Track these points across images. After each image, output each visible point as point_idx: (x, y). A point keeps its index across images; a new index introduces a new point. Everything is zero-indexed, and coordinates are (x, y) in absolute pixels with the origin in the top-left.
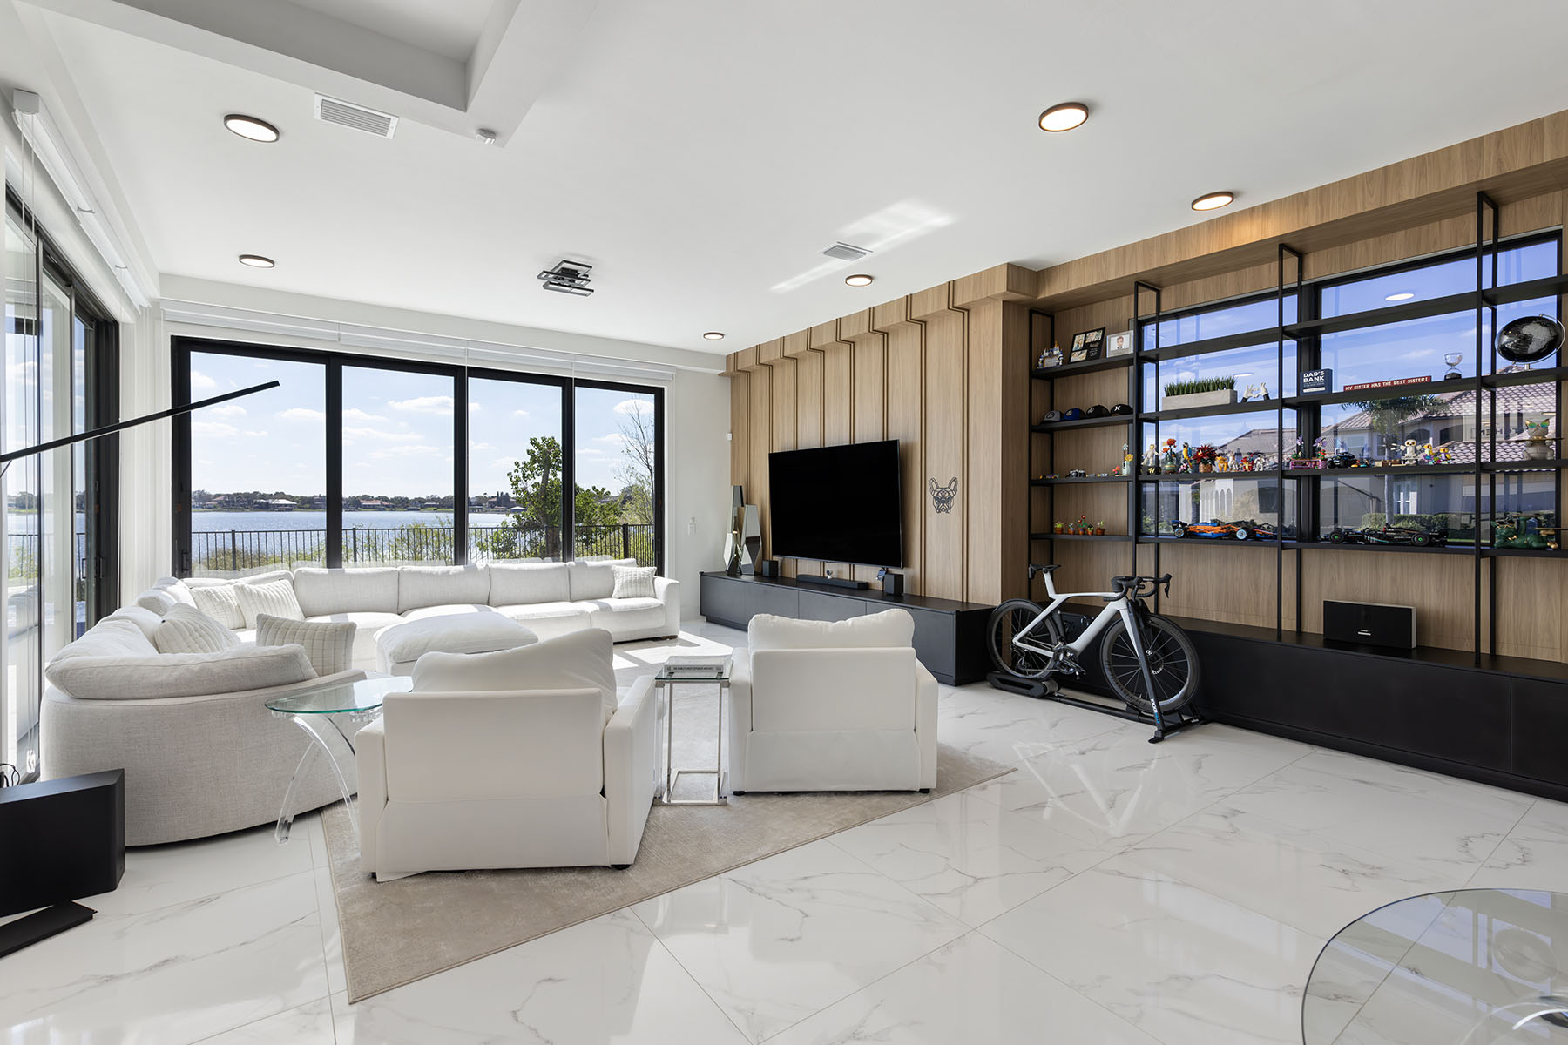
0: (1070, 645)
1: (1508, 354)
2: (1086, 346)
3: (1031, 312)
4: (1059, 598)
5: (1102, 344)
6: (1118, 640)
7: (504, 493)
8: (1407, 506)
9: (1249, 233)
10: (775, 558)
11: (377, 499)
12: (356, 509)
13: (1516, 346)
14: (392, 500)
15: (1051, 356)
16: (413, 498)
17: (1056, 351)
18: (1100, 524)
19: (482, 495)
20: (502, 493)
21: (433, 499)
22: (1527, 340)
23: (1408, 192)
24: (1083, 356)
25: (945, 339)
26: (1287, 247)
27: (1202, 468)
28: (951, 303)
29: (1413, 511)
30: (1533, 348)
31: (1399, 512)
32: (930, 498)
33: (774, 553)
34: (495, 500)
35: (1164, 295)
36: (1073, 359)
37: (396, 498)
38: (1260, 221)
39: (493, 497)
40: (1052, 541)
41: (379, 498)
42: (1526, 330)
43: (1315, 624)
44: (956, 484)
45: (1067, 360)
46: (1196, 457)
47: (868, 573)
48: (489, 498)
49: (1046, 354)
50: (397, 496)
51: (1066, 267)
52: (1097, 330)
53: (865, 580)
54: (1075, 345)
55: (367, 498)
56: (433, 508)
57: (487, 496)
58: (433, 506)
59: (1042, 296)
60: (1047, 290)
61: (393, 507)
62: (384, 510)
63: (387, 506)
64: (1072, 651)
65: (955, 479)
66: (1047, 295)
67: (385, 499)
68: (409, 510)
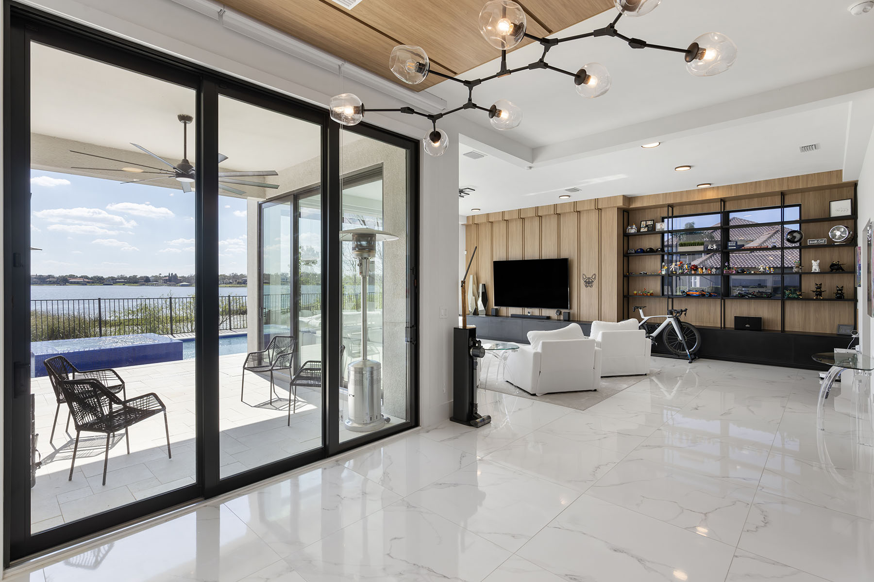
0: (651, 335)
1: (788, 240)
2: (647, 226)
3: (624, 211)
4: (646, 318)
5: (654, 226)
6: (670, 332)
7: (174, 274)
8: (695, 283)
9: (711, 195)
10: (496, 307)
11: (80, 277)
12: (65, 284)
13: (791, 238)
14: (92, 278)
15: (632, 228)
16: (107, 277)
17: (634, 227)
18: (651, 292)
19: (158, 275)
20: (172, 274)
21: (122, 277)
22: (795, 237)
23: (762, 190)
24: (646, 230)
25: (590, 221)
26: (723, 201)
27: (693, 272)
28: (596, 206)
29: (698, 286)
30: (796, 240)
31: (692, 286)
32: (582, 282)
33: (495, 306)
34: (167, 278)
35: (674, 209)
36: (641, 231)
37: (95, 277)
38: (716, 191)
39: (165, 276)
40: (628, 298)
41: (82, 277)
42: (795, 234)
43: (730, 324)
44: (595, 276)
45: (639, 230)
46: (691, 268)
47: (552, 313)
48: (163, 277)
49: (629, 227)
50: (95, 275)
51: (642, 197)
52: (651, 220)
53: (548, 316)
54: (642, 225)
55: (72, 276)
56: (122, 284)
57: (161, 276)
58: (122, 282)
59: (631, 207)
60: (634, 205)
61: (93, 283)
62: (86, 285)
63: (88, 282)
64: (651, 336)
65: (595, 274)
66: (634, 207)
67: (86, 277)
68: (104, 285)
